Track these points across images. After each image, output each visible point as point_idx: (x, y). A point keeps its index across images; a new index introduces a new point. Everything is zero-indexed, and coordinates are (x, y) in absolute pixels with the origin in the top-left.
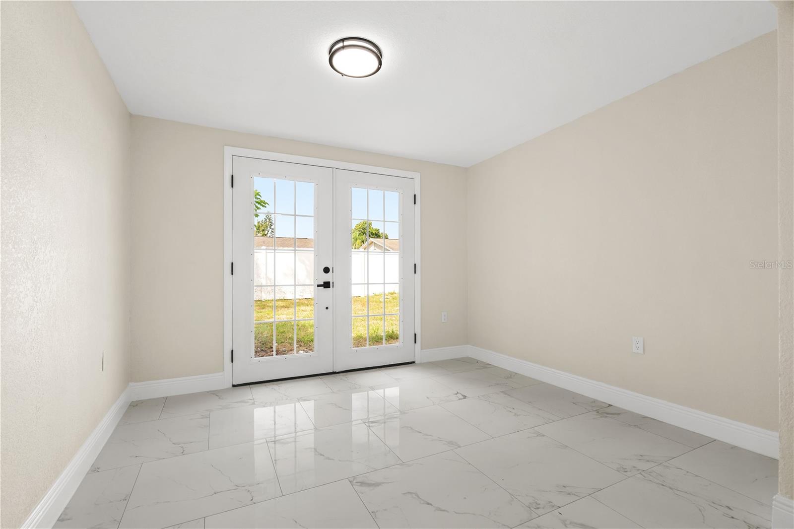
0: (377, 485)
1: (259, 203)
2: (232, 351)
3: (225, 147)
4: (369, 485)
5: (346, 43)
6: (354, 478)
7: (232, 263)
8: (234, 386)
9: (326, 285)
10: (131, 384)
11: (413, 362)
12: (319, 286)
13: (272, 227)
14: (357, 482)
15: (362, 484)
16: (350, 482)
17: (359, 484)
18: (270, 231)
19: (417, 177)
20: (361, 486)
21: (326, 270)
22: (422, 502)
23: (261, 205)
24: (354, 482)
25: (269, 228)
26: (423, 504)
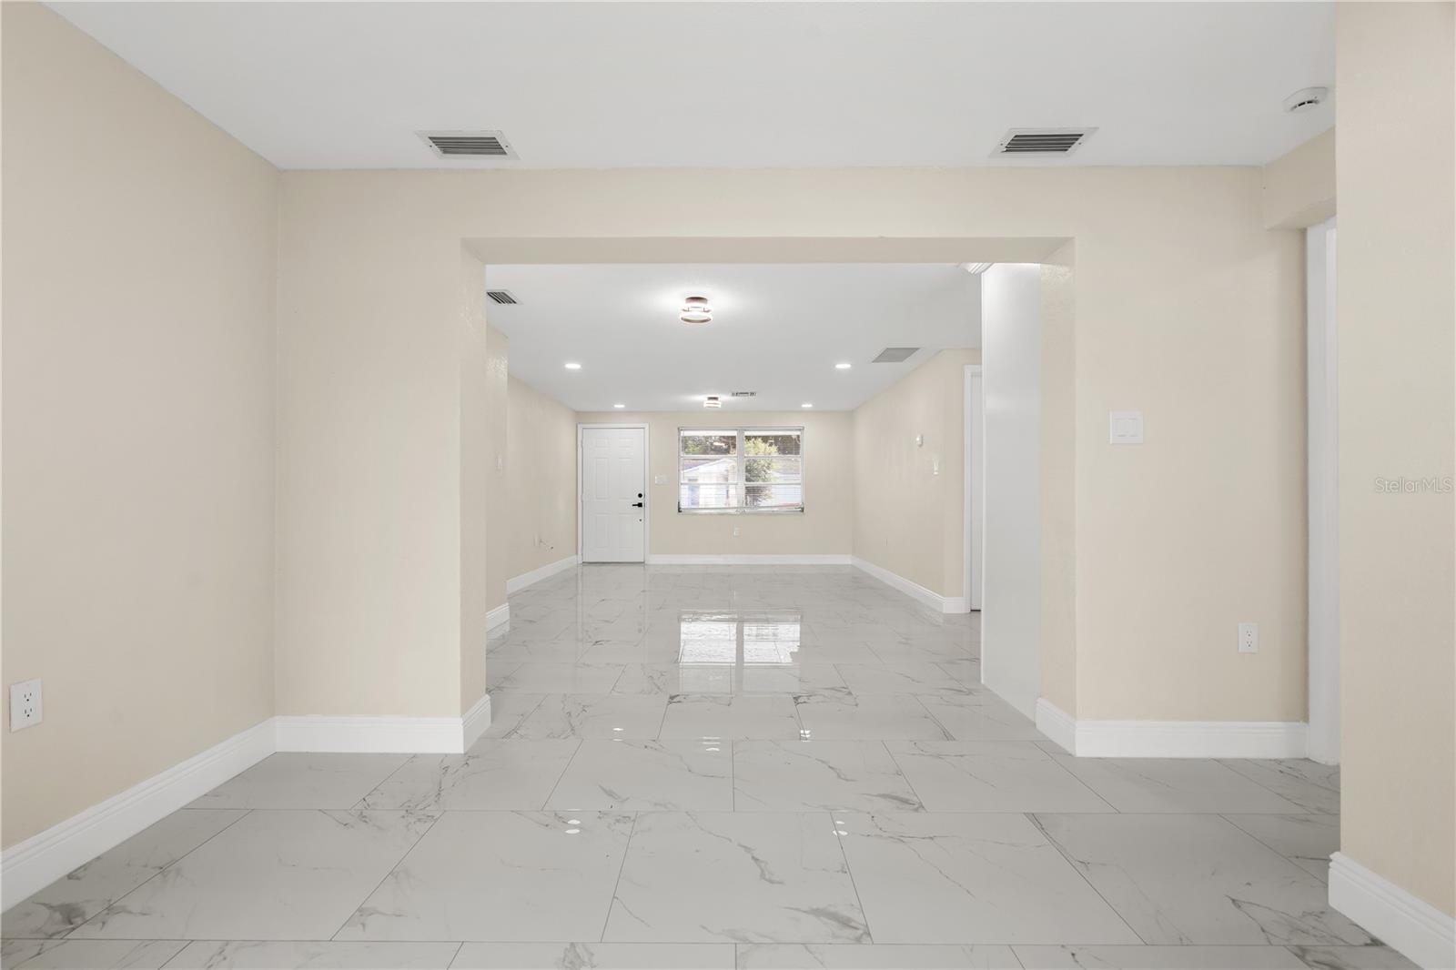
0: (817, 912)
4: (834, 917)
6: (858, 940)
14: (856, 928)
15: (846, 923)
16: (869, 935)
17: (853, 924)
20: (849, 920)
22: (763, 865)
24: (861, 932)
26: (762, 862)
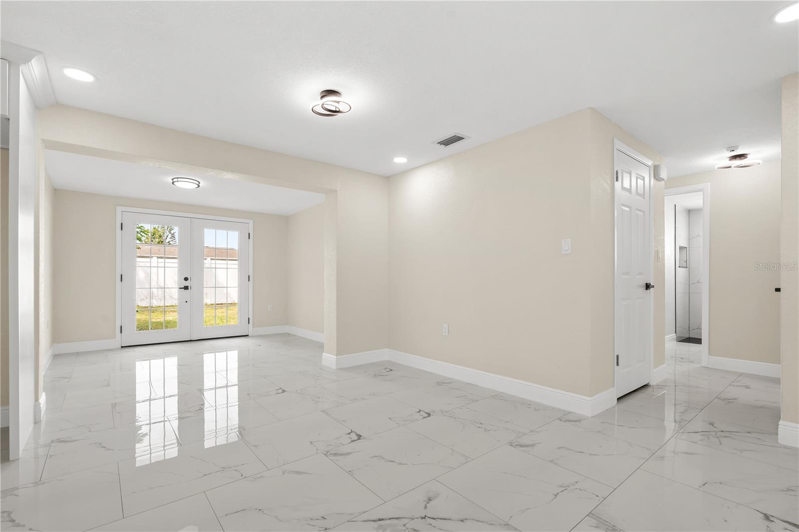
1: (143, 232)
2: (121, 327)
3: (117, 207)
5: (179, 179)
7: (121, 275)
8: (122, 347)
9: (186, 288)
10: (55, 344)
11: (248, 335)
12: (180, 288)
13: (172, 232)
18: (170, 236)
19: (251, 222)
21: (186, 279)
23: (145, 234)
25: (168, 233)
